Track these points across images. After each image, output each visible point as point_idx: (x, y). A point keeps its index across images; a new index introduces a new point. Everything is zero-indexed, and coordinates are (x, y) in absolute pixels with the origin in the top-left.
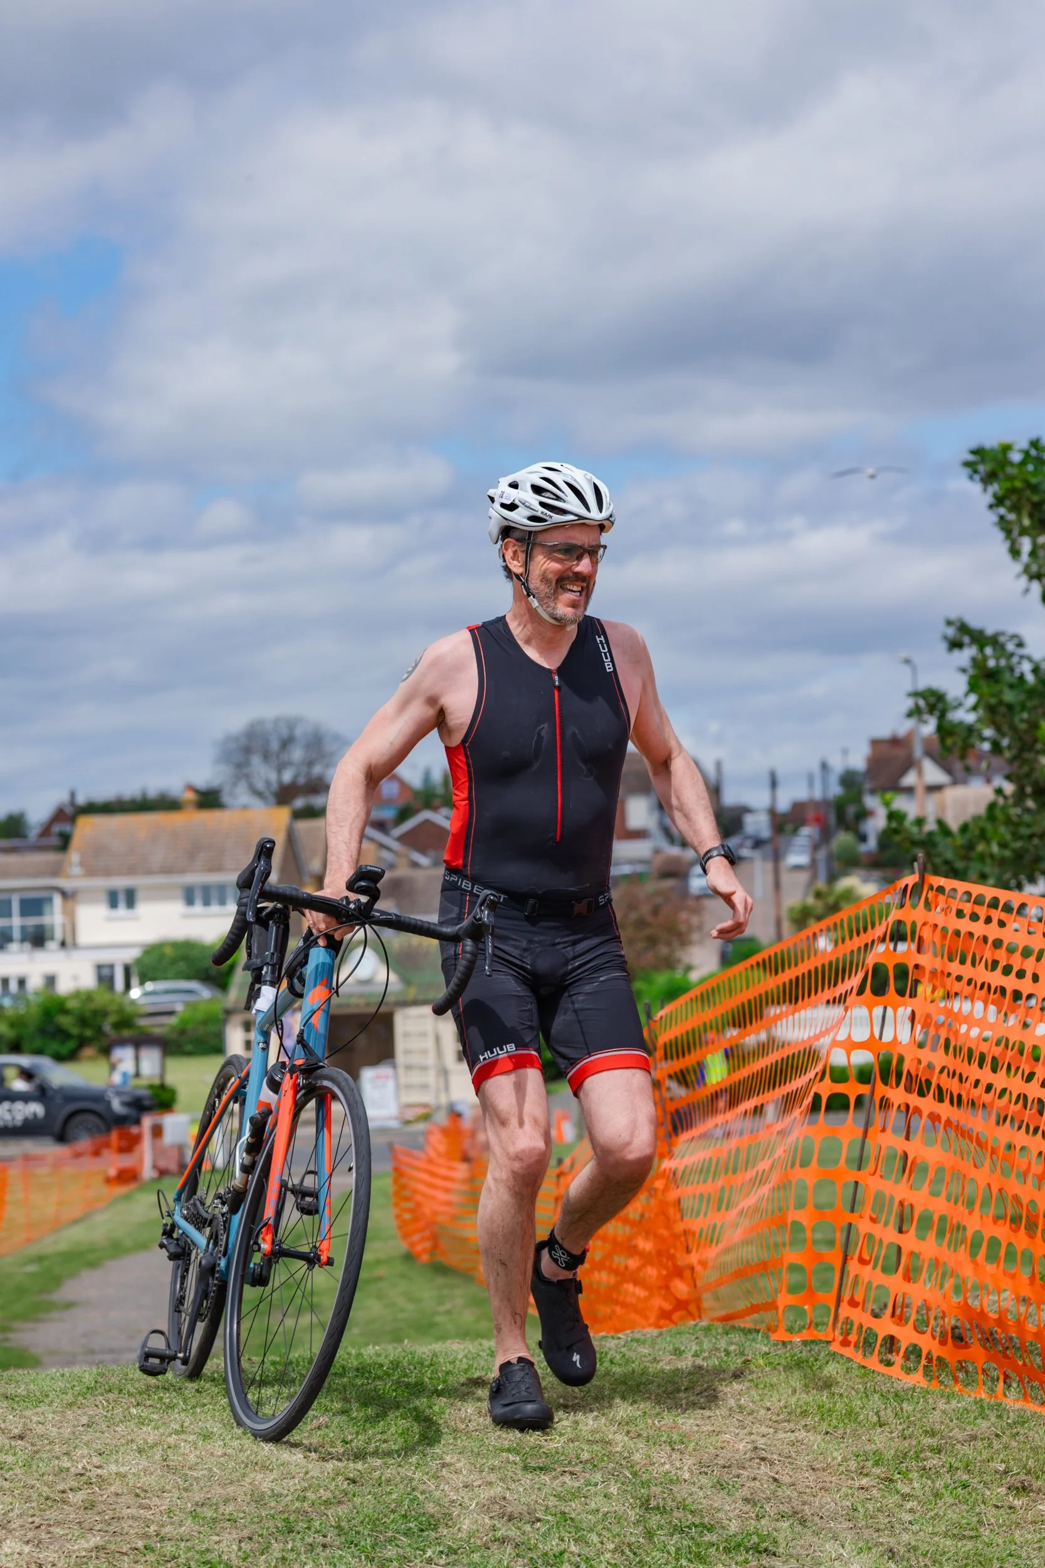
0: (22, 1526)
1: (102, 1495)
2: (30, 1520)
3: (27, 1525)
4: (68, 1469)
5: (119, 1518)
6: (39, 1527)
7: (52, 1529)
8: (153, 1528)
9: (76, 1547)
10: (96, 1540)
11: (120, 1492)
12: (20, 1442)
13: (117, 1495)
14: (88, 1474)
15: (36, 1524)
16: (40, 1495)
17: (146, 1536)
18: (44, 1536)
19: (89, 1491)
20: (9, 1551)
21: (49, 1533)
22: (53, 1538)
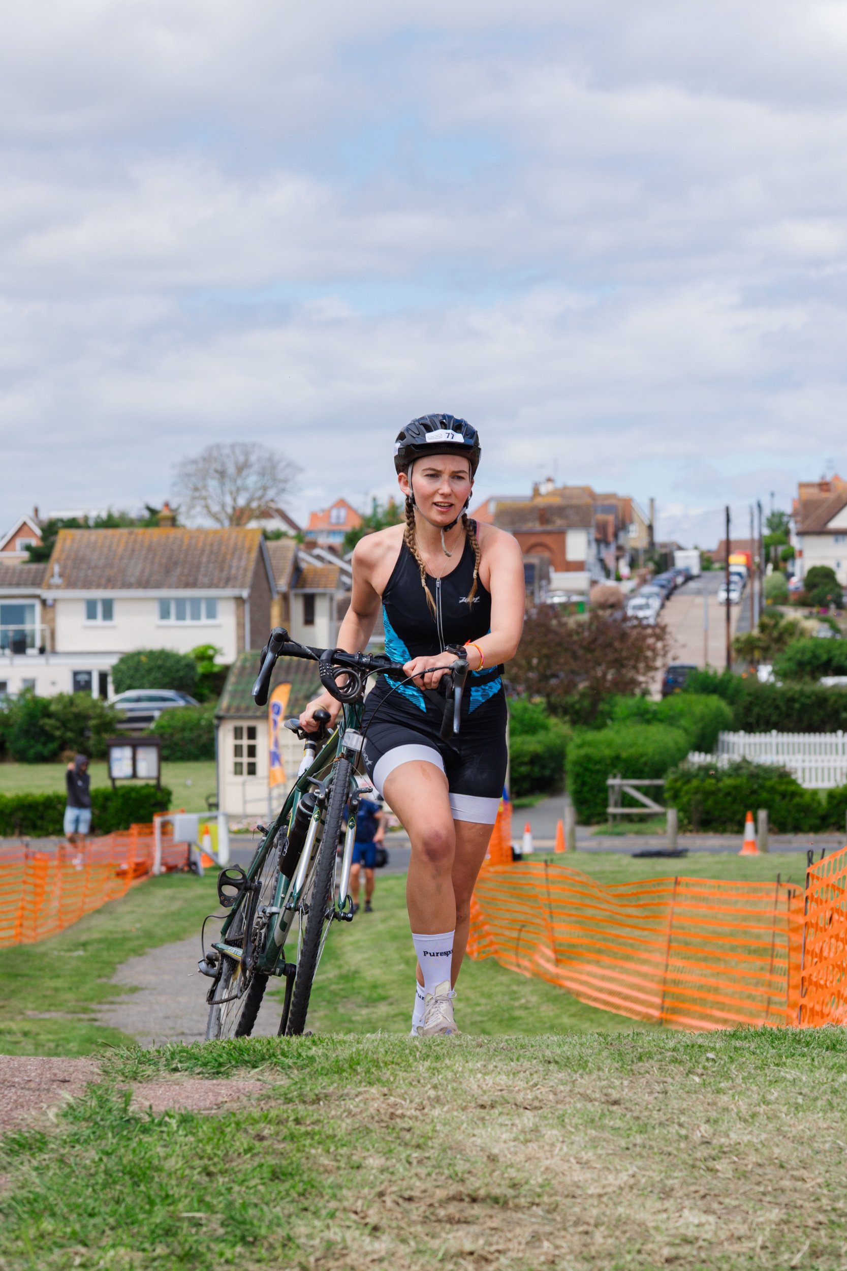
0: (687, 1195)
1: (746, 1165)
2: (693, 1188)
3: (693, 1195)
4: (686, 1137)
5: (783, 1191)
6: (704, 1197)
7: (721, 1199)
8: (825, 1201)
9: (761, 1219)
10: (775, 1214)
11: (760, 1161)
12: (615, 1108)
13: (760, 1165)
14: (715, 1141)
15: (702, 1193)
16: (684, 1162)
17: (820, 1210)
18: (715, 1206)
19: (728, 1161)
20: (696, 1222)
21: (720, 1203)
22: (730, 1210)
